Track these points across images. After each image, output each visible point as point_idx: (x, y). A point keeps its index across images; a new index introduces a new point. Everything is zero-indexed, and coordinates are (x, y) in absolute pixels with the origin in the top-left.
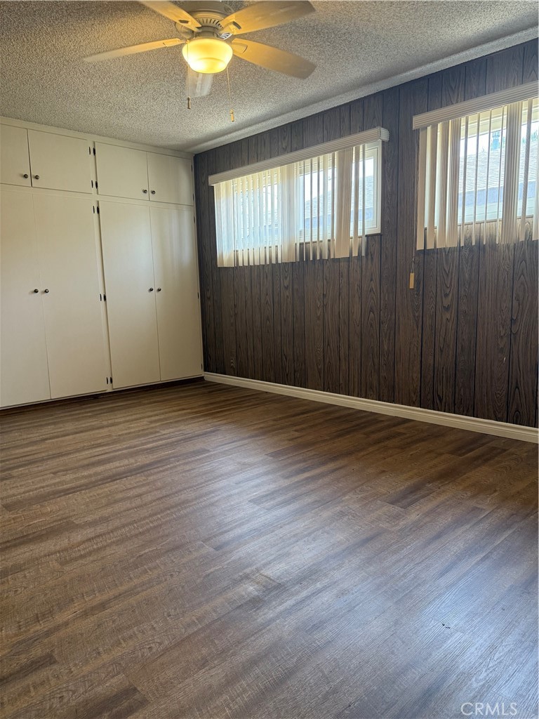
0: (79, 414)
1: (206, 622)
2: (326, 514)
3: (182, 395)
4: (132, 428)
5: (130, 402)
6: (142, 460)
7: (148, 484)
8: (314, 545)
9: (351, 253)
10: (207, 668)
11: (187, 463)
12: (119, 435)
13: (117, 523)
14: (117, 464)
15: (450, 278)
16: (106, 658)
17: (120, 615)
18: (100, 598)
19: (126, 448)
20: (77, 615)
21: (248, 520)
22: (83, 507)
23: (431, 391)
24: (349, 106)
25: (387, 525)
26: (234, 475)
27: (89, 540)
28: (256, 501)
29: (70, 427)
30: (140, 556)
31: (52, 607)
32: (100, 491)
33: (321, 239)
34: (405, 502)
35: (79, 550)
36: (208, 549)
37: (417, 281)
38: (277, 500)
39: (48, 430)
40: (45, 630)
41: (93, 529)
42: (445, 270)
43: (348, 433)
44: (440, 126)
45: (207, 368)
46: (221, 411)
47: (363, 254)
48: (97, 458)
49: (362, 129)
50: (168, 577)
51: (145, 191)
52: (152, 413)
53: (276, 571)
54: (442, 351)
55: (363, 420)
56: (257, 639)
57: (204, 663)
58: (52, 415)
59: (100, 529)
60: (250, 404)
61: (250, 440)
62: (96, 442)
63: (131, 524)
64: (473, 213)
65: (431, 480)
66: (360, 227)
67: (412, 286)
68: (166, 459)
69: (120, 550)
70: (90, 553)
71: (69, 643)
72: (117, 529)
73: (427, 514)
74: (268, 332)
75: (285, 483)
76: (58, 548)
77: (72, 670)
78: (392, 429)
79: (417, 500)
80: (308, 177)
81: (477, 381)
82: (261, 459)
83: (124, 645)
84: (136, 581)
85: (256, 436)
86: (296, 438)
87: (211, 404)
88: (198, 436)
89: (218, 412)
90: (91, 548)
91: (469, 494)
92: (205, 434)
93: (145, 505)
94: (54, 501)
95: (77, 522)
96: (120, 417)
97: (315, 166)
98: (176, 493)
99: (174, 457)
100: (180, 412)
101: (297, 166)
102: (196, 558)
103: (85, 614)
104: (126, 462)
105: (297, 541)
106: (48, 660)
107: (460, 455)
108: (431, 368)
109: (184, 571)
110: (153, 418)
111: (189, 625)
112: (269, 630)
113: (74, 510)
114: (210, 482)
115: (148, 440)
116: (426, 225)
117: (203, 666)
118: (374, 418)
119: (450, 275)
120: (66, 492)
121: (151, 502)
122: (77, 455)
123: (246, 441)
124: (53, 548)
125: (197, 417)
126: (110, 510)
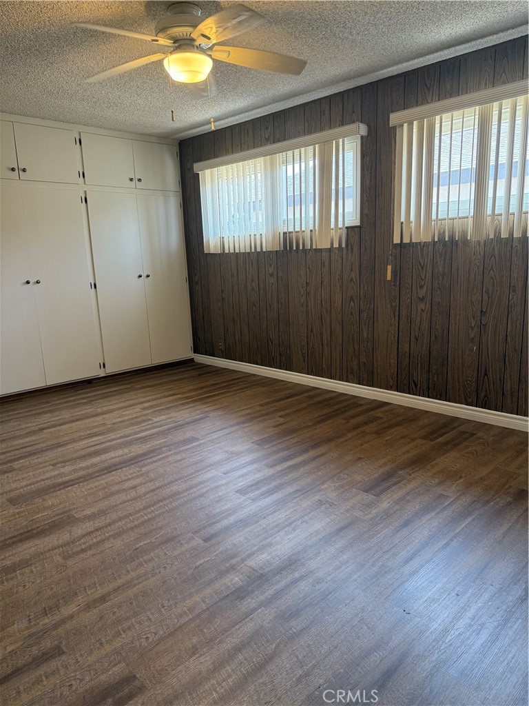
0: (74, 400)
1: (197, 612)
2: (306, 504)
3: (173, 378)
4: (125, 415)
5: (122, 387)
6: (137, 449)
7: (142, 475)
8: (293, 535)
9: (332, 244)
10: (197, 655)
11: (178, 453)
12: (113, 424)
13: (114, 516)
14: (112, 454)
15: (425, 270)
16: (108, 648)
17: (119, 607)
18: (101, 591)
19: (121, 437)
20: (81, 608)
21: (234, 511)
22: (82, 500)
23: (407, 376)
24: (329, 98)
25: (361, 513)
26: (223, 465)
27: (89, 533)
28: (242, 492)
29: (66, 415)
30: (136, 549)
31: (58, 600)
32: (96, 484)
33: (303, 229)
34: (378, 490)
35: (80, 545)
36: (198, 541)
37: (394, 273)
38: (260, 491)
39: (46, 419)
40: (53, 622)
41: (92, 523)
42: (420, 263)
43: (329, 418)
44: (415, 123)
45: (196, 350)
46: (210, 396)
47: (344, 246)
48: (93, 449)
49: (343, 124)
50: (162, 570)
51: (131, 180)
52: (144, 399)
53: (259, 560)
54: (417, 339)
55: (344, 404)
56: (241, 627)
57: (194, 651)
58: (48, 402)
59: (98, 523)
60: (238, 388)
61: (237, 427)
62: (91, 432)
63: (126, 517)
64: (446, 209)
65: (404, 466)
66: (340, 219)
67: (389, 278)
68: (158, 449)
69: (118, 544)
70: (90, 547)
71: (75, 635)
72: (114, 522)
73: (396, 502)
74: (255, 317)
75: (269, 472)
76: (61, 542)
77: (79, 660)
78: (370, 413)
79: (389, 488)
80: (290, 167)
81: (449, 368)
82: (247, 447)
83: (124, 636)
84: (133, 574)
85: (244, 422)
86: (280, 425)
87: (201, 388)
88: (188, 423)
89: (207, 397)
90: (91, 542)
91: (437, 480)
92: (195, 421)
93: (140, 497)
94: (54, 494)
95: (77, 516)
96: (113, 403)
97: (297, 157)
98: (168, 484)
99: (165, 447)
100: (171, 398)
101: (280, 157)
102: (187, 550)
103: (88, 607)
104: (120, 452)
105: (279, 531)
106: (57, 651)
107: (432, 440)
108: (407, 355)
109: (176, 563)
110: (146, 405)
111: (181, 616)
112: (251, 619)
113: (74, 504)
114: (200, 473)
115: (141, 429)
116: (403, 219)
117: (194, 653)
118: (354, 401)
119: (425, 268)
120: (66, 485)
121: (145, 494)
122: (74, 445)
123: (234, 429)
124: (56, 543)
125: (187, 403)
126: (106, 503)
